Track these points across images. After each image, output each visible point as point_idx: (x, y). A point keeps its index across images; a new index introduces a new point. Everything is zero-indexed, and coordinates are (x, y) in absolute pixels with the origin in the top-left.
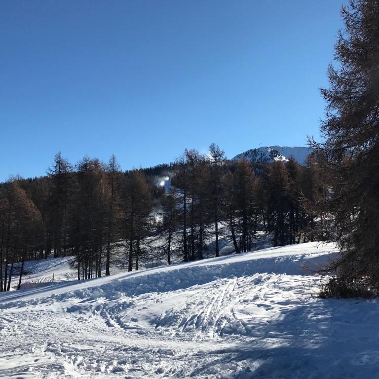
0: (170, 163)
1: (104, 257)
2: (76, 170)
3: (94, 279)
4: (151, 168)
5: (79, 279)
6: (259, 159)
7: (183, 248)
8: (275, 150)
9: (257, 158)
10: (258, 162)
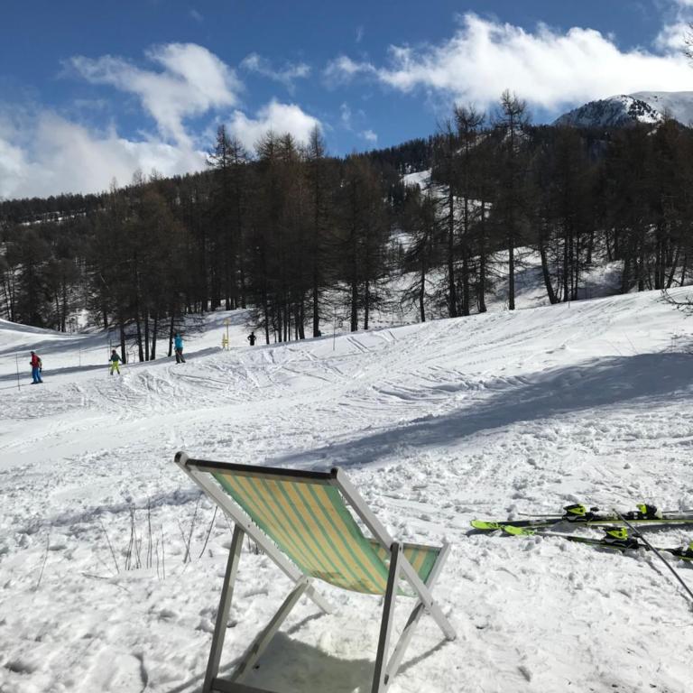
0: (430, 137)
1: (309, 308)
2: (256, 158)
3: (293, 342)
4: (393, 149)
5: (268, 342)
6: (608, 121)
7: (448, 292)
8: (641, 100)
9: (603, 119)
10: (605, 127)
